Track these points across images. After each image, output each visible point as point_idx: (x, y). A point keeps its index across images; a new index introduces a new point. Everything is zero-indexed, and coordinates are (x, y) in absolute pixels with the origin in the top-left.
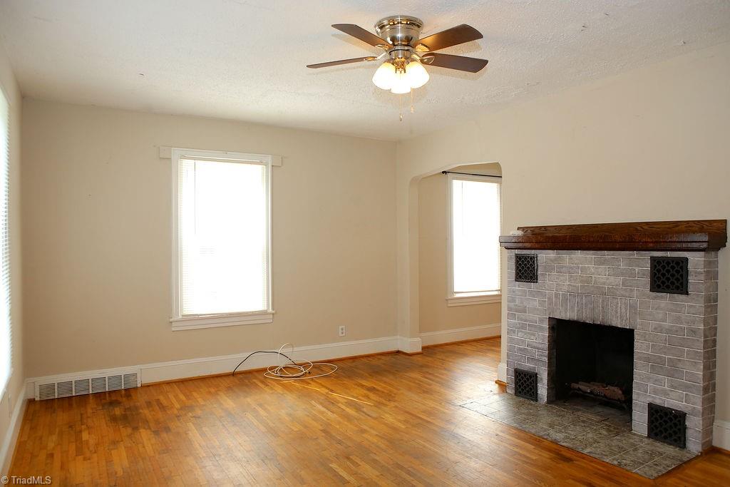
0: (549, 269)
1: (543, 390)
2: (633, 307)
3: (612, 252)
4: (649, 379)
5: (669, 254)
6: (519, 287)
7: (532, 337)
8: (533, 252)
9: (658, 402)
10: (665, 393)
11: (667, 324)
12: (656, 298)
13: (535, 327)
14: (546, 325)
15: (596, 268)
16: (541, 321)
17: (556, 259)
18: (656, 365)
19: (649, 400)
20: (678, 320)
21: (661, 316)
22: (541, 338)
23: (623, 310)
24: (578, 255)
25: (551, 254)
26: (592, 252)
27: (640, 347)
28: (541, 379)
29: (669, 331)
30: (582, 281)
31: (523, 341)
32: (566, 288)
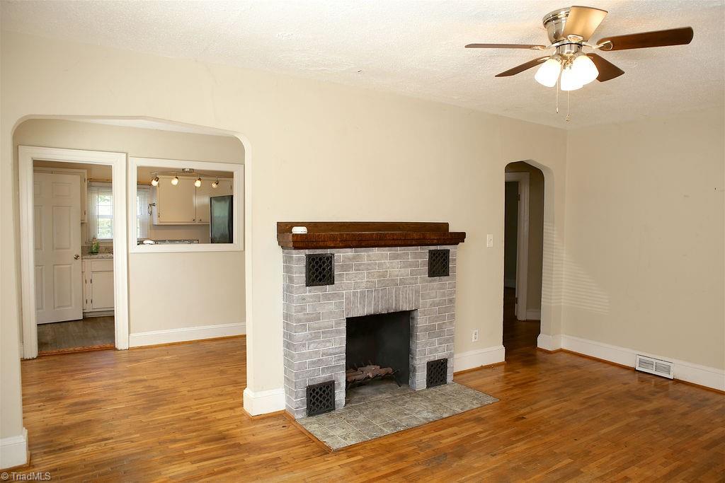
0: (346, 268)
1: (340, 395)
2: (417, 292)
3: (403, 248)
4: (426, 344)
5: (439, 248)
6: (310, 292)
7: (328, 344)
8: (329, 251)
9: (432, 359)
10: (436, 350)
11: (437, 300)
12: (431, 282)
13: (332, 332)
14: (343, 327)
15: (391, 263)
16: (338, 324)
17: (354, 258)
18: (431, 331)
19: (427, 360)
20: (444, 295)
21: (434, 295)
22: (338, 343)
23: (411, 295)
24: (376, 252)
25: (349, 253)
26: (387, 248)
27: (421, 322)
28: (339, 384)
29: (438, 304)
30: (379, 276)
31: (316, 353)
32: (364, 285)
